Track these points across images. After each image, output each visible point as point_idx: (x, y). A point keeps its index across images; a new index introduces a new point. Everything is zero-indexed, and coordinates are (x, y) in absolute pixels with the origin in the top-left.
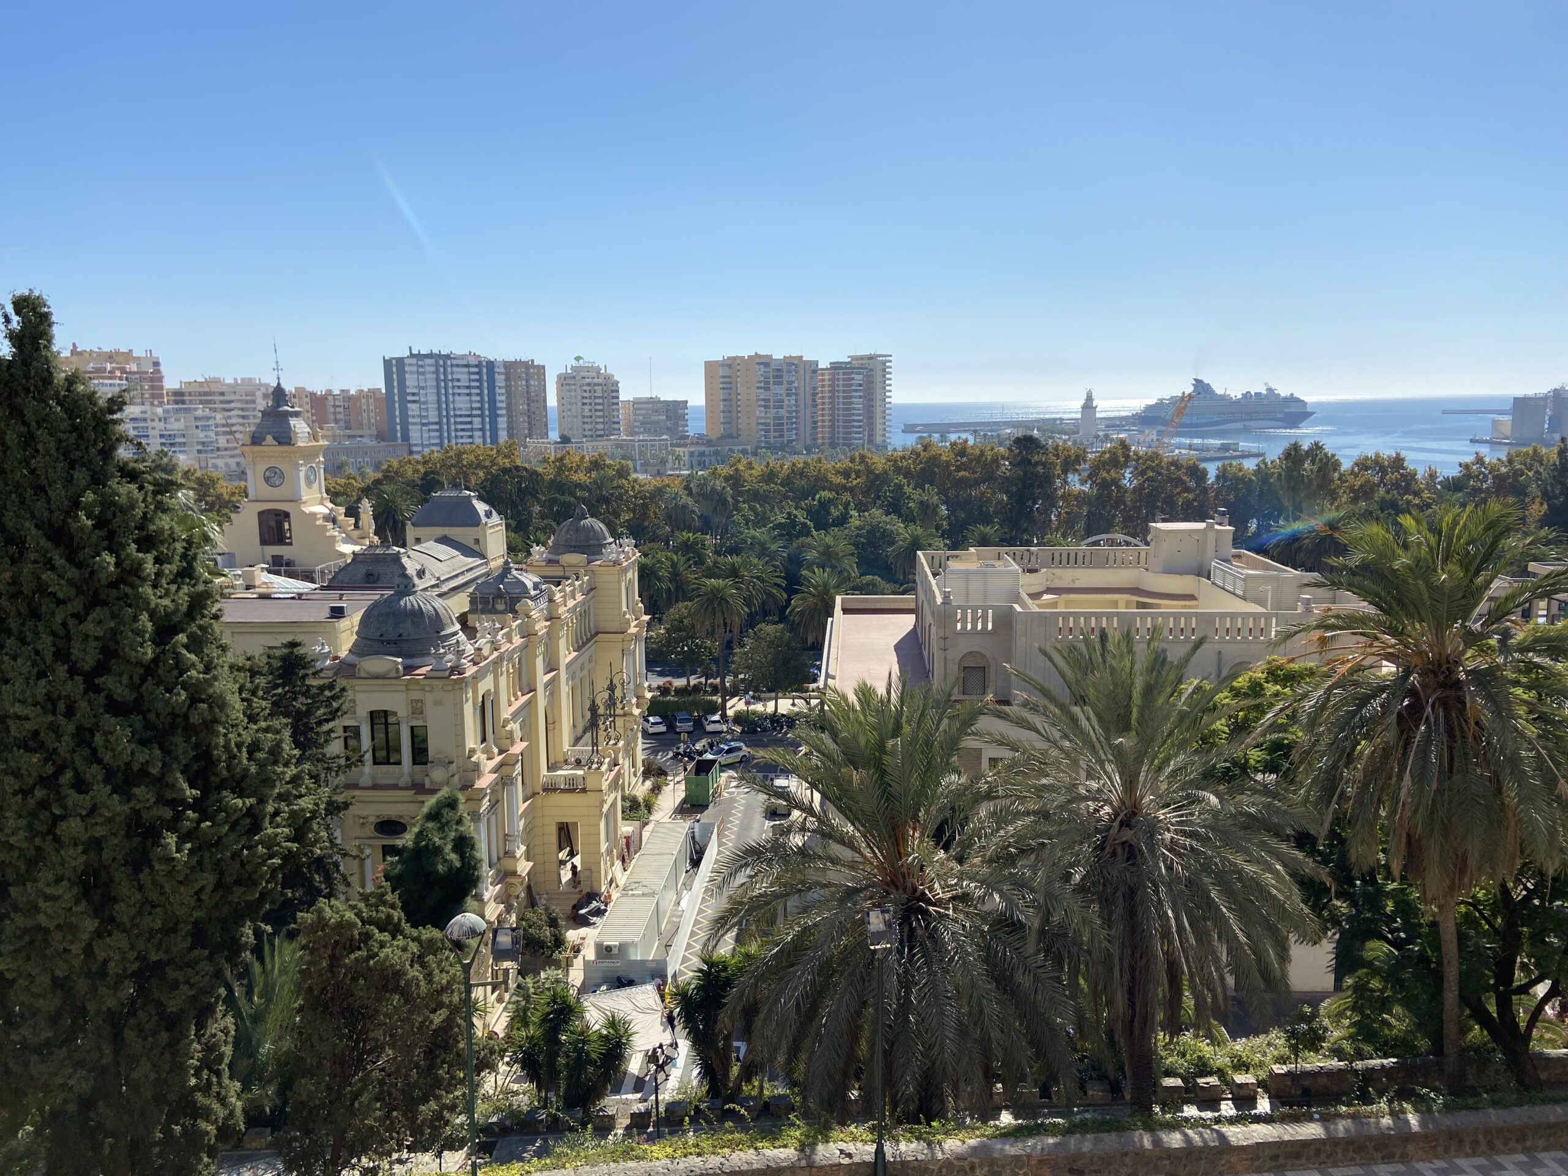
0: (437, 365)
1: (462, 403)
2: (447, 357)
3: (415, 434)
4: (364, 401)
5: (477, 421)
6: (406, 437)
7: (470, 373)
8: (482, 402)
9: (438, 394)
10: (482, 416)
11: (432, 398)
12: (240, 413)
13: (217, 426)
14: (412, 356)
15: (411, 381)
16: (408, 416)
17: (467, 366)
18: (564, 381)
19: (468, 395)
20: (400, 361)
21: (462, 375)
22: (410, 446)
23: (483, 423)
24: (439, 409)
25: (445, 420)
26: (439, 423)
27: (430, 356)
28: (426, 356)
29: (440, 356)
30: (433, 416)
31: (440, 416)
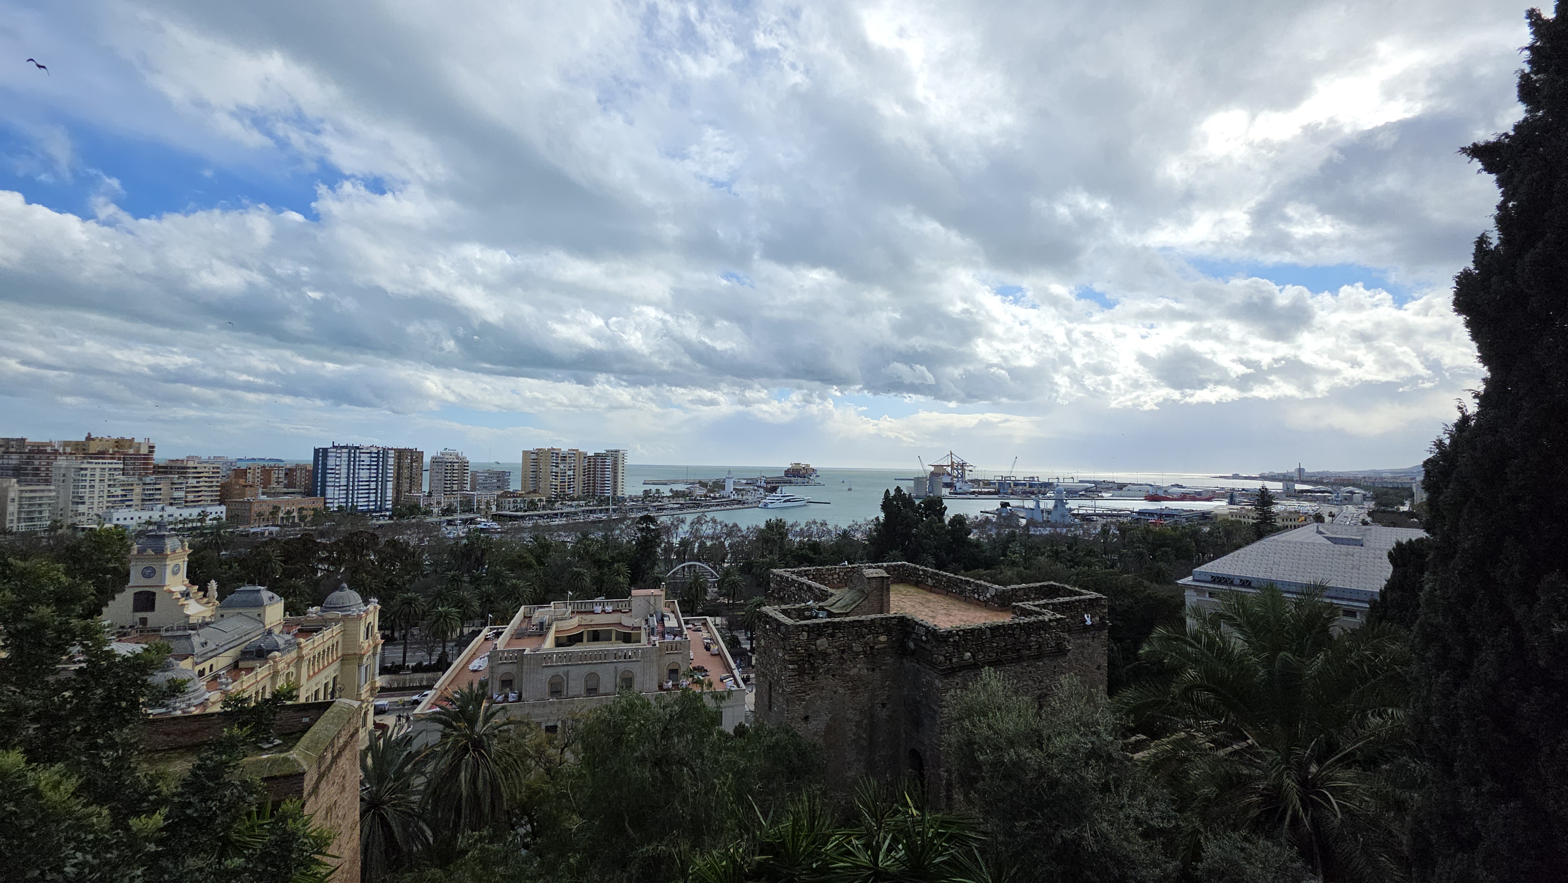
0: (349, 452)
1: (364, 474)
2: (357, 448)
3: (330, 492)
4: (298, 472)
5: (373, 485)
6: (323, 494)
7: (371, 457)
8: (377, 473)
9: (349, 469)
10: (377, 481)
11: (344, 471)
12: (207, 479)
13: (187, 487)
14: (334, 447)
15: (331, 462)
16: (326, 482)
17: (370, 453)
18: (435, 461)
19: (370, 469)
20: (325, 450)
21: (364, 457)
22: (325, 499)
23: (377, 485)
24: (348, 477)
25: (351, 484)
26: (347, 486)
27: (346, 447)
28: (343, 447)
29: (353, 447)
30: (343, 482)
31: (348, 481)
